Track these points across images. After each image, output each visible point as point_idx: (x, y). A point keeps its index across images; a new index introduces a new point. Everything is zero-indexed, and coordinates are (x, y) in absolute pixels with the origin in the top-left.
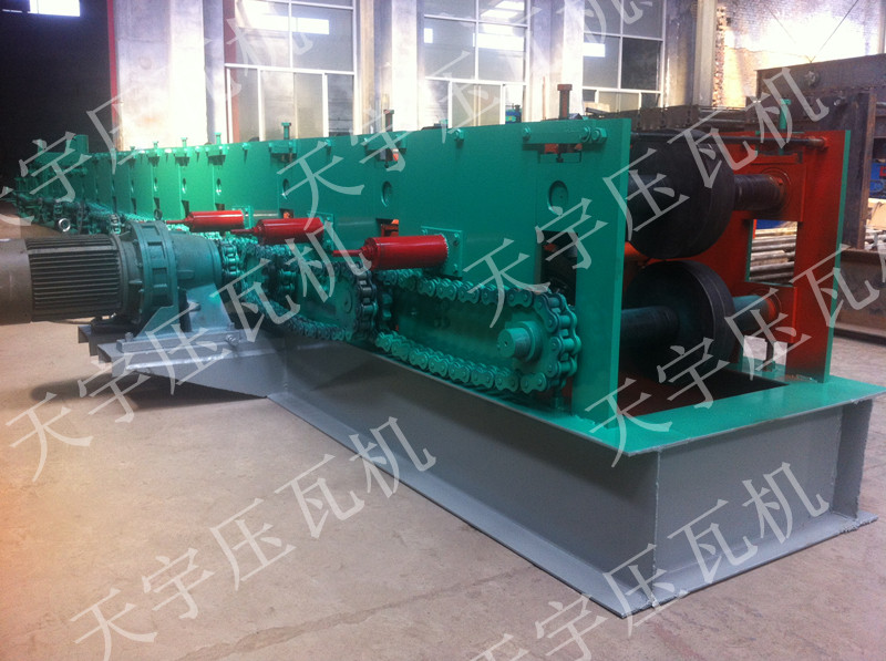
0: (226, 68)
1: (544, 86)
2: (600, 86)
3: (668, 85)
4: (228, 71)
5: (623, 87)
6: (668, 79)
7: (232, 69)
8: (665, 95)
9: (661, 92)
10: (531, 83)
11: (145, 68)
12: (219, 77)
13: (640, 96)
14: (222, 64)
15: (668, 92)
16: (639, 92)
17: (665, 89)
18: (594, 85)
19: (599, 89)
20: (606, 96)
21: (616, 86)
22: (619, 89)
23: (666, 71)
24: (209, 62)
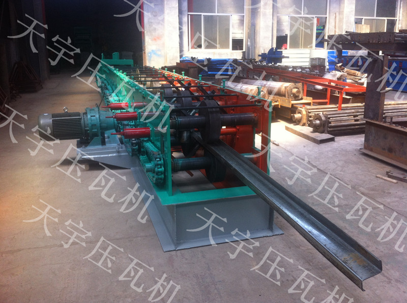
0: (188, 15)
1: (335, 17)
2: (365, 16)
3: (401, 15)
4: (189, 16)
5: (376, 17)
6: (401, 12)
7: (191, 15)
8: (399, 20)
9: (397, 18)
10: (329, 16)
11: (155, 16)
12: (185, 19)
13: (386, 21)
14: (186, 13)
15: (401, 18)
16: (386, 18)
17: (399, 17)
18: (362, 16)
19: (364, 18)
20: (368, 22)
21: (373, 16)
22: (375, 17)
23: (400, 8)
24: (180, 12)
